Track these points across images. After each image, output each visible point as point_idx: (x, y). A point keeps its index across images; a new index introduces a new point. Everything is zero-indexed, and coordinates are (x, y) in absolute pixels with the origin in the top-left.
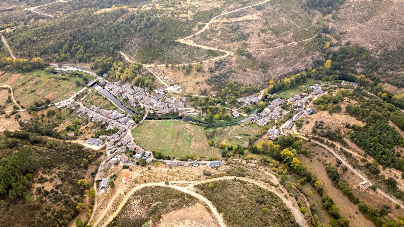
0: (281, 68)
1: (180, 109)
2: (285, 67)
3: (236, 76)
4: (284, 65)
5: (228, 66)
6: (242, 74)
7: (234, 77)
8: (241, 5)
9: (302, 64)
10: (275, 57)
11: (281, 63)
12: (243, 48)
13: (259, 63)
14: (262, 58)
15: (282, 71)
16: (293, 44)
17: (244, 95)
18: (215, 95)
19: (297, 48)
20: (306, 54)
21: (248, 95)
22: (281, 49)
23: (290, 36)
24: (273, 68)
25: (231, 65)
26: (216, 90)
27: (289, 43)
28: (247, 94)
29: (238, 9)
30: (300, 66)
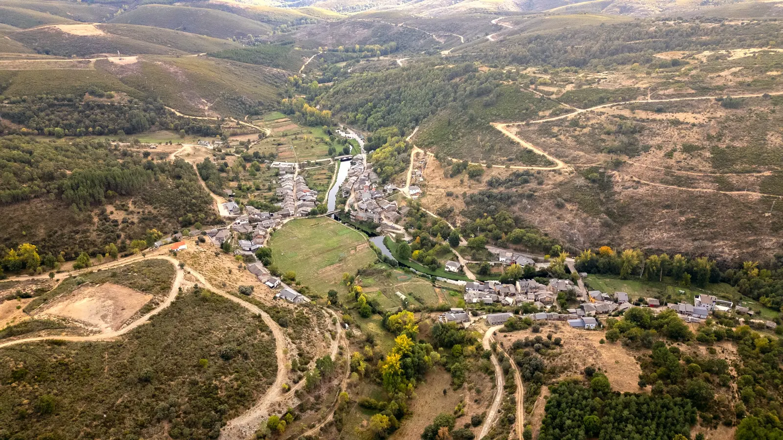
0: (665, 235)
1: (385, 221)
2: (678, 236)
3: (531, 209)
4: (679, 230)
5: (533, 185)
6: (547, 209)
7: (525, 208)
8: (693, 91)
9: (738, 246)
10: (667, 207)
11: (675, 225)
12: (605, 168)
13: (615, 205)
14: (632, 197)
15: (661, 242)
16: (747, 195)
17: (514, 246)
18: (461, 224)
19: (750, 208)
20: (771, 229)
21: (521, 251)
22: (700, 196)
23: (757, 177)
24: (641, 228)
25: (540, 186)
26: (469, 217)
27: (739, 190)
28: (523, 249)
29: (679, 97)
30: (726, 250)
